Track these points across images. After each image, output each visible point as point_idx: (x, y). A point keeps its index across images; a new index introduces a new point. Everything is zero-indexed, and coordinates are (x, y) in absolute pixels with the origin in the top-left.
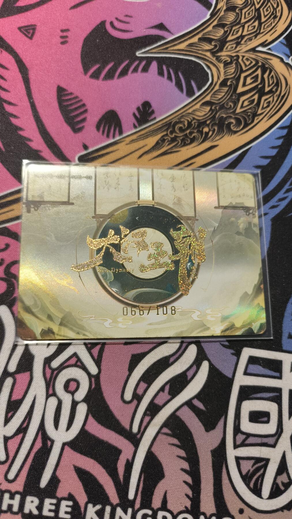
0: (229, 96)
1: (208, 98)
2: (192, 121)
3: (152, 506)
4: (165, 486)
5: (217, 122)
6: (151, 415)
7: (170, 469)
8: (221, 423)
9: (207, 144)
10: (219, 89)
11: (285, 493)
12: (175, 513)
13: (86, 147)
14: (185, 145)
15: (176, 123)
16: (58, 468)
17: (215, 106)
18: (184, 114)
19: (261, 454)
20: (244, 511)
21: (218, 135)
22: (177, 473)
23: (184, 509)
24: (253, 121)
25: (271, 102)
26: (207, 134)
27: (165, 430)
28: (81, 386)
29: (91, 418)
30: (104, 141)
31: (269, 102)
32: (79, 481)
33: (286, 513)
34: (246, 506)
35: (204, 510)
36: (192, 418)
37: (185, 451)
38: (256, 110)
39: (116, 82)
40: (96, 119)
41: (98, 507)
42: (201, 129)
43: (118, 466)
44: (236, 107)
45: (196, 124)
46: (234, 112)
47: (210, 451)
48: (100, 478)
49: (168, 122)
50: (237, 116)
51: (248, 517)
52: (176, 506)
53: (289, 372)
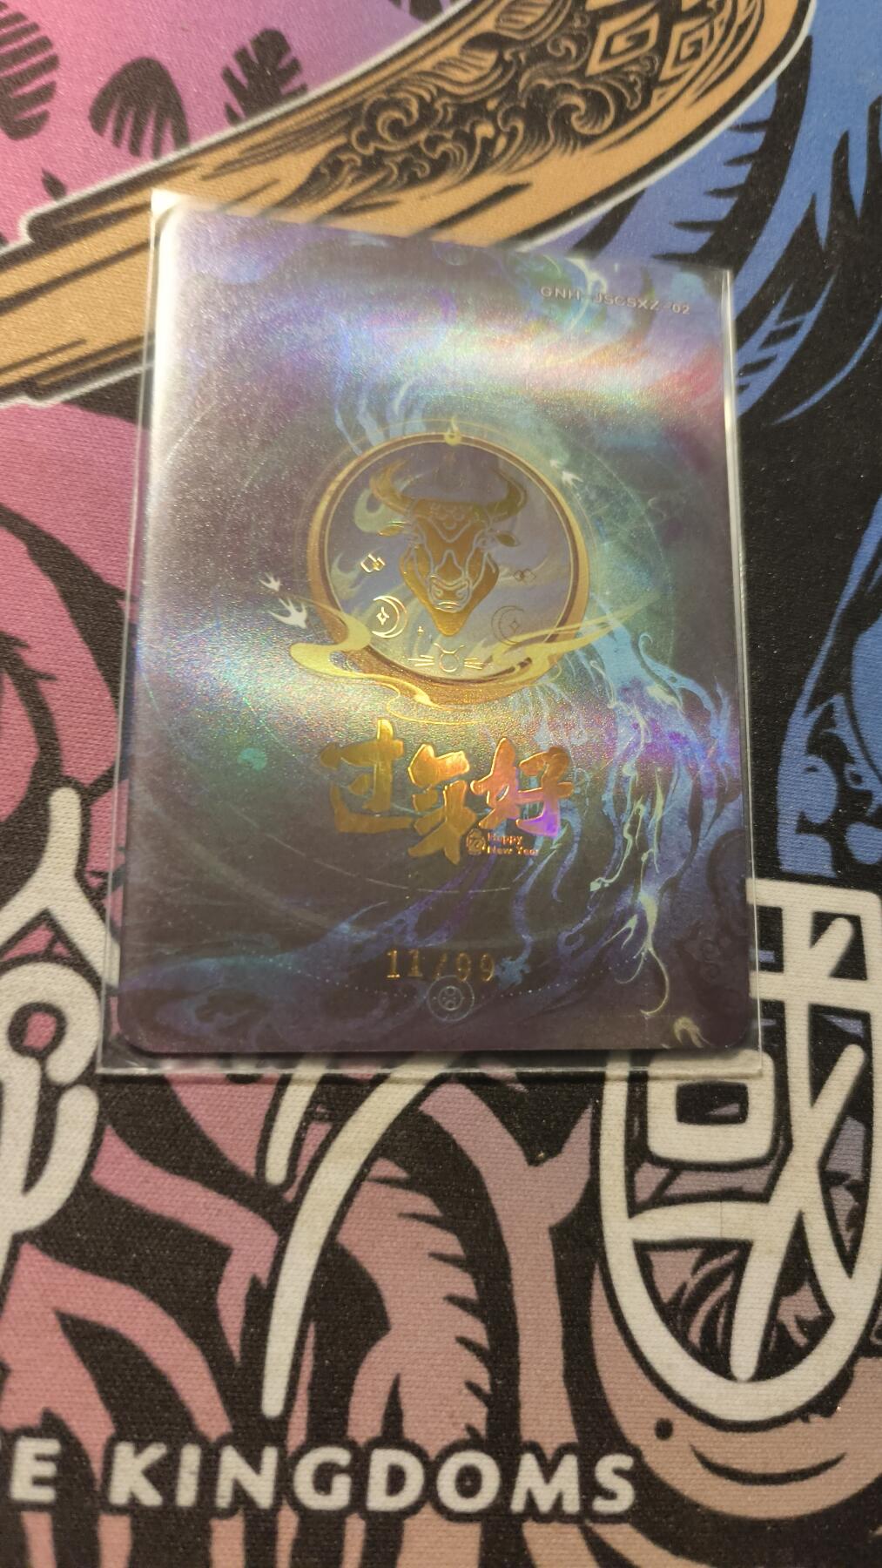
0: (561, 18)
1: (488, 24)
2: (433, 100)
3: (349, 1434)
4: (393, 1360)
5: (524, 105)
6: (330, 1120)
7: (408, 1300)
8: (580, 1133)
9: (489, 182)
11: (810, 1357)
12: (433, 1452)
13: (54, 187)
14: (413, 181)
15: (379, 106)
17: (513, 50)
18: (405, 74)
19: (723, 1226)
20: (674, 1427)
21: (526, 150)
22: (434, 1312)
23: (466, 1436)
24: (646, 103)
25: (705, 42)
26: (489, 144)
27: (385, 1168)
28: (72, 1030)
29: (112, 1142)
30: (122, 167)
31: (698, 43)
32: (81, 1364)
33: (819, 1425)
34: (678, 1410)
35: (536, 1434)
36: (478, 1123)
37: (458, 1235)
38: (657, 66)
40: (92, 91)
41: (155, 1452)
42: (467, 129)
43: (219, 1301)
44: (586, 55)
45: (450, 110)
46: (580, 73)
47: (546, 1231)
48: (155, 1347)
49: (352, 103)
50: (592, 86)
51: (690, 1449)
52: (436, 1426)
53: (807, 948)
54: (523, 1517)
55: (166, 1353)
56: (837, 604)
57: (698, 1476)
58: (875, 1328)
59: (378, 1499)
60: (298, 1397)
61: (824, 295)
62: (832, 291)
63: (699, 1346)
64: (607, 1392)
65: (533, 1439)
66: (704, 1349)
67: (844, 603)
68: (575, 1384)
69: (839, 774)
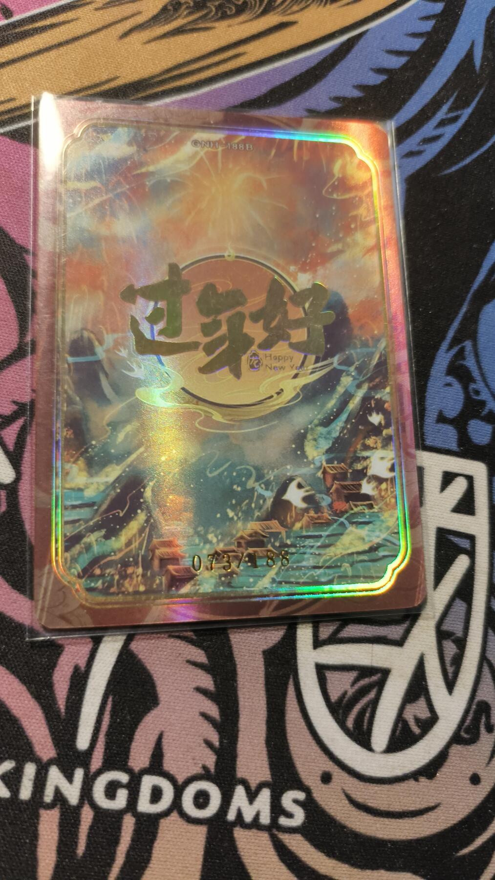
3: (129, 764)
4: (160, 723)
7: (172, 687)
9: (272, 19)
11: (421, 741)
12: (180, 779)
13: (6, 12)
14: (224, 17)
19: (373, 659)
20: (333, 777)
22: (188, 696)
23: (202, 772)
33: (425, 784)
34: (336, 767)
35: (246, 774)
37: (206, 651)
41: (9, 765)
43: (54, 678)
47: (260, 653)
48: (13, 702)
51: (341, 791)
52: (184, 763)
53: (438, 493)
54: (234, 824)
55: (19, 707)
56: (471, 287)
57: (346, 808)
58: (464, 727)
59: (144, 805)
60: (99, 739)
61: (477, 99)
62: (481, 98)
63: (352, 729)
64: (293, 752)
65: (243, 777)
66: (355, 731)
67: (476, 286)
68: (272, 746)
69: (466, 388)
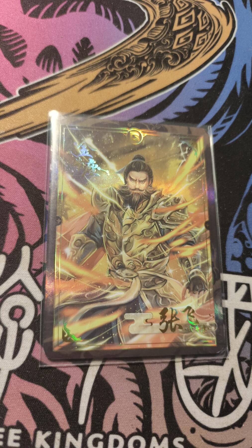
0: (166, 33)
1: (145, 35)
2: (130, 57)
3: (103, 430)
4: (115, 409)
5: (155, 58)
7: (120, 392)
9: (145, 79)
10: (156, 27)
11: (235, 410)
12: (127, 435)
13: (26, 81)
14: (124, 78)
15: (115, 58)
16: (5, 397)
17: (152, 42)
18: (122, 50)
19: (210, 372)
20: (196, 430)
21: (156, 70)
22: (128, 395)
23: (136, 431)
24: (189, 57)
25: (206, 39)
26: (145, 68)
28: (27, 313)
29: (37, 345)
30: (44, 75)
31: (204, 40)
32: (28, 408)
33: (238, 430)
34: (197, 425)
35: (156, 431)
37: (134, 373)
38: (192, 46)
39: (54, 20)
40: (36, 54)
41: (48, 434)
42: (139, 64)
43: (67, 391)
44: (172, 44)
45: (135, 59)
46: (171, 49)
47: (159, 372)
48: (49, 404)
49: (107, 58)
50: (174, 52)
51: (200, 436)
52: (127, 428)
53: (234, 293)
55: (51, 406)
56: (243, 196)
57: (202, 444)
60: (89, 419)
61: (239, 109)
62: (241, 108)
64: (177, 419)
65: (155, 433)
66: (204, 407)
67: (245, 195)
68: (167, 417)
69: (243, 243)
